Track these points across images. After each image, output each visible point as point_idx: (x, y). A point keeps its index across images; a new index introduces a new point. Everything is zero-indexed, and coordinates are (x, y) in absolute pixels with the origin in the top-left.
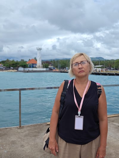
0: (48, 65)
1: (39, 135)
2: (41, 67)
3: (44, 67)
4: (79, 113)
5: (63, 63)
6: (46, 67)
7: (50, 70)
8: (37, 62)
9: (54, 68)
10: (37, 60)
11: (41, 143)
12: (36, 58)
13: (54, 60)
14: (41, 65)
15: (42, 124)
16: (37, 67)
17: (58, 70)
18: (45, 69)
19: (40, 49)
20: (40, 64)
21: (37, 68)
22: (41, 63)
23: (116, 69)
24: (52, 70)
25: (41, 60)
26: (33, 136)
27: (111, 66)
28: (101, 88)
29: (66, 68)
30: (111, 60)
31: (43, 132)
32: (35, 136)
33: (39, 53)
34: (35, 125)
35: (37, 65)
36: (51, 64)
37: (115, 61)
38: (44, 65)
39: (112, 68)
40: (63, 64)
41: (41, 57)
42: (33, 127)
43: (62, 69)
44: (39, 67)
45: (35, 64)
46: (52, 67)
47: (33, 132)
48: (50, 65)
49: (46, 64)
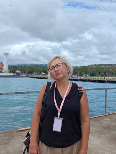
0: (16, 70)
1: (10, 143)
2: (7, 72)
3: (10, 72)
4: (59, 114)
5: (31, 68)
6: (13, 72)
7: (17, 75)
8: (3, 67)
9: (21, 73)
10: (4, 65)
11: (12, 150)
12: (2, 63)
13: (21, 66)
14: (8, 70)
15: (12, 131)
16: (3, 71)
17: (25, 75)
18: (12, 74)
19: (7, 54)
20: (6, 68)
21: (3, 73)
22: (8, 68)
23: (80, 75)
24: (19, 75)
25: (8, 65)
26: (4, 144)
27: (75, 72)
28: (82, 89)
29: (33, 73)
30: (75, 67)
31: (14, 139)
32: (6, 144)
33: (6, 58)
34: (5, 132)
35: (3, 69)
36: (19, 69)
37: (79, 68)
38: (10, 70)
39: (76, 74)
40: (31, 70)
41: (8, 62)
42: (3, 134)
43: (29, 75)
44: (6, 72)
45: (2, 69)
46: (19, 72)
47: (3, 139)
48: (17, 70)
49: (13, 69)
